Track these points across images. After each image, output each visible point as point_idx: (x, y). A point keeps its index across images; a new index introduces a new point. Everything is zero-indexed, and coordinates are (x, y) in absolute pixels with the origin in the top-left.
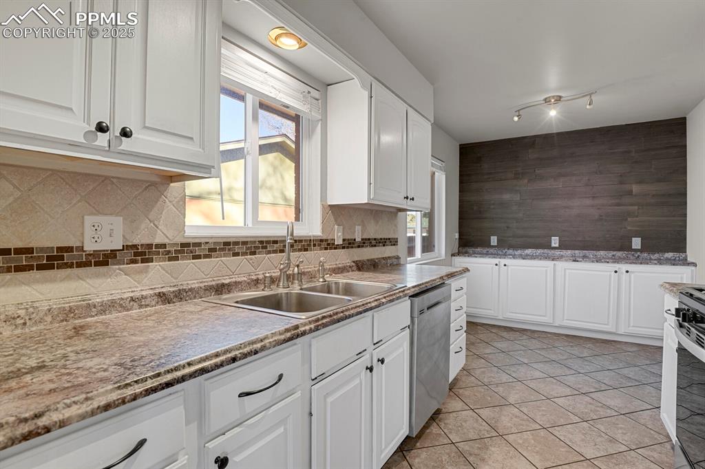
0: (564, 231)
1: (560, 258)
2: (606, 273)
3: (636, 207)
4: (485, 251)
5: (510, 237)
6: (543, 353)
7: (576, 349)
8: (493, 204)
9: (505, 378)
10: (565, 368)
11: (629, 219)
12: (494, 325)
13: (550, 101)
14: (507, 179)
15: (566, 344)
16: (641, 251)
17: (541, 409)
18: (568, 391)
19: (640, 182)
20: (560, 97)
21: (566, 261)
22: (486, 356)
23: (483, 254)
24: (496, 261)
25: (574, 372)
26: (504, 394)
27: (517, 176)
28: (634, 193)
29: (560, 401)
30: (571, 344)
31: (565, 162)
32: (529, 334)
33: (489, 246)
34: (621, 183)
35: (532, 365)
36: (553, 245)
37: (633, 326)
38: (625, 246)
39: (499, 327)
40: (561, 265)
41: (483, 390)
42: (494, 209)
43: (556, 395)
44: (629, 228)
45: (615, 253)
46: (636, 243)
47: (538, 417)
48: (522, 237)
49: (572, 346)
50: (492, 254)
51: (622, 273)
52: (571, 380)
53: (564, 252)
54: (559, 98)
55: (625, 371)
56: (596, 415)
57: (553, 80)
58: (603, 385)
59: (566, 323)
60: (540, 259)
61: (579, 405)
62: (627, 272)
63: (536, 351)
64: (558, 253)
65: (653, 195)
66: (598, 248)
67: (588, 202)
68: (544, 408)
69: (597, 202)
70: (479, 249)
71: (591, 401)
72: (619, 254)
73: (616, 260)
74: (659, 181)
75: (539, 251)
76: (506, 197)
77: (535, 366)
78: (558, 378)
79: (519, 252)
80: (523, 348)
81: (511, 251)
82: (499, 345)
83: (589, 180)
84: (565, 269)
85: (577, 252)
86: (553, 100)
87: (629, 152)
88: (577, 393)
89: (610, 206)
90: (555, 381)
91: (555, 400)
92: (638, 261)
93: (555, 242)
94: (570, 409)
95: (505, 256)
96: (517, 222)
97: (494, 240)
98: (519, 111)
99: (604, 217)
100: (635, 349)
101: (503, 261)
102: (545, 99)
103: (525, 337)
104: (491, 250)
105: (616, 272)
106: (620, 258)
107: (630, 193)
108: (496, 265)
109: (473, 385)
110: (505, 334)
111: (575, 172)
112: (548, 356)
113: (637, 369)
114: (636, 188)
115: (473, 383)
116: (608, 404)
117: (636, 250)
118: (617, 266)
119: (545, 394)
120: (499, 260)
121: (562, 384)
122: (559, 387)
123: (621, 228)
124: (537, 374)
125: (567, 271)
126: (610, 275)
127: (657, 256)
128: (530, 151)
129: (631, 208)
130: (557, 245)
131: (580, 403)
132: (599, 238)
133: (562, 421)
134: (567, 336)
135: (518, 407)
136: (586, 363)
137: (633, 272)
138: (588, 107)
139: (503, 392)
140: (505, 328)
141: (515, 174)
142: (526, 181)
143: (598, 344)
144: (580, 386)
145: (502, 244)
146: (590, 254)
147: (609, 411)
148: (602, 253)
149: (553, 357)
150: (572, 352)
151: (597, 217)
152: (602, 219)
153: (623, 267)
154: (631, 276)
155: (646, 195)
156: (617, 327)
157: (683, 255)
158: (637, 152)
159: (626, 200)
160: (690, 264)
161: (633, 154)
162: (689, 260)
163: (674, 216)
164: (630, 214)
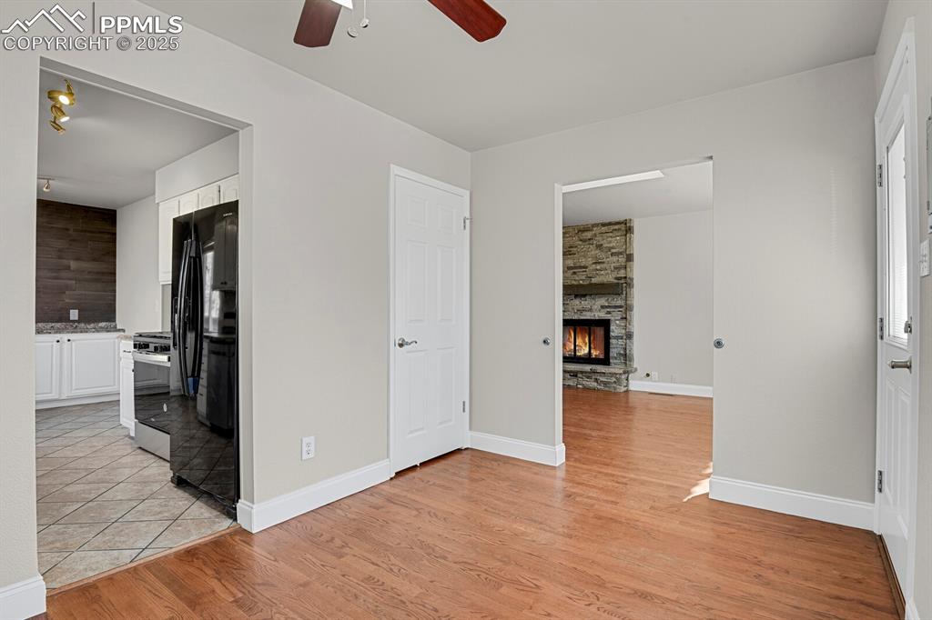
2: (45, 344)
3: (74, 282)
11: (67, 292)
16: (78, 321)
19: (77, 259)
28: (72, 269)
34: (60, 258)
37: (76, 388)
38: (64, 318)
44: (67, 301)
45: (53, 324)
46: (74, 314)
51: (64, 342)
62: (69, 340)
65: (89, 272)
72: (58, 325)
73: (59, 331)
74: (94, 260)
87: (68, 230)
89: (49, 279)
92: (75, 331)
100: (80, 408)
105: (58, 341)
107: (68, 268)
114: (73, 264)
117: (74, 321)
118: (58, 336)
123: (60, 301)
126: (53, 345)
127: (92, 325)
129: (69, 282)
137: (74, 341)
153: (65, 337)
154: (73, 344)
155: (83, 271)
156: (60, 394)
157: (114, 324)
158: (74, 230)
159: (63, 274)
160: (119, 330)
161: (71, 232)
162: (118, 327)
163: (105, 291)
164: (67, 287)
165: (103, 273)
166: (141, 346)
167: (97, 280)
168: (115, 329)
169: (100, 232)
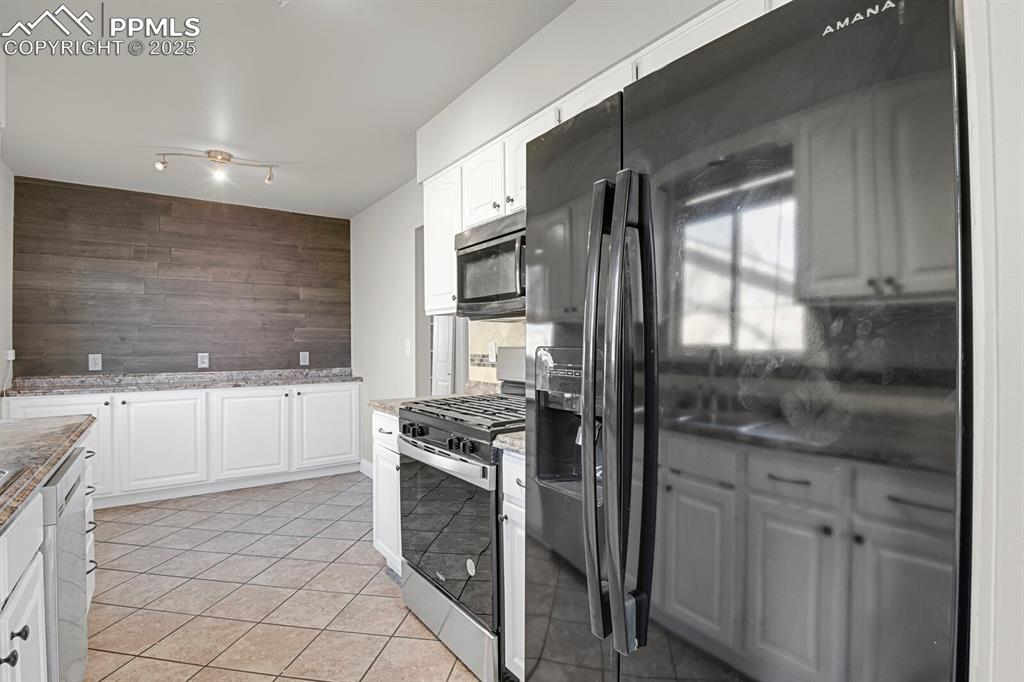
0: (215, 343)
1: (213, 384)
2: (272, 399)
3: (303, 315)
4: (77, 381)
5: (126, 355)
6: (206, 526)
7: (247, 506)
8: (94, 298)
9: (167, 584)
10: (247, 536)
11: (296, 329)
12: (104, 510)
13: (215, 157)
14: (120, 258)
15: (232, 504)
17: (242, 601)
18: (264, 563)
19: (308, 285)
20: (230, 156)
21: (224, 387)
22: (115, 563)
23: (74, 387)
24: (106, 397)
25: (258, 537)
26: (179, 607)
27: (138, 255)
28: (301, 298)
29: (259, 580)
30: (239, 502)
31: (217, 246)
32: (171, 506)
33: (86, 371)
34: (288, 284)
35: (199, 548)
36: (200, 365)
37: (308, 459)
38: (293, 364)
39: (115, 509)
40: (216, 394)
41: (140, 618)
42: (93, 305)
43: (252, 574)
44: (296, 340)
45: (281, 372)
46: (304, 358)
47: (243, 613)
48: (148, 354)
49: (241, 505)
50: (92, 386)
51: (293, 396)
52: (259, 547)
53: (216, 375)
54: (228, 158)
55: (313, 514)
56: (308, 576)
57: (221, 127)
58: (299, 539)
59: (227, 475)
60: (186, 388)
61: (284, 574)
62: (299, 394)
63: (195, 527)
64: (208, 376)
65: (321, 302)
66: (261, 367)
67: (248, 305)
68: (245, 599)
69: (259, 305)
70: (64, 379)
71: (295, 563)
72: (286, 372)
73: (287, 381)
74: (326, 286)
75: (179, 375)
76: (120, 287)
77: (204, 548)
78: (243, 552)
79: (145, 379)
80: (173, 530)
81: (129, 379)
82: (129, 539)
83: (249, 275)
84: (223, 399)
85: (234, 373)
86: (220, 157)
87: (296, 247)
88: (276, 560)
89: (275, 312)
90: (241, 557)
91: (254, 581)
92: (306, 380)
93: (203, 360)
94: (277, 583)
95: (119, 387)
96: (139, 331)
97: (95, 361)
98: (164, 155)
99: (268, 326)
100: (311, 485)
101: (119, 397)
102: (209, 153)
103: (168, 512)
104: (90, 380)
105: (287, 395)
106: (287, 377)
107: (296, 297)
108: (107, 404)
109: (117, 619)
110: (132, 518)
111: (231, 262)
112: (215, 528)
113: (323, 506)
114: (303, 292)
115: (114, 616)
116: (313, 558)
117: (304, 367)
118: (287, 388)
119: (238, 580)
120: (112, 394)
121: (252, 558)
122: (250, 563)
123: (287, 340)
124: (213, 558)
125: (226, 401)
126: (280, 401)
127: (324, 372)
128: (162, 219)
129: (298, 316)
130: (206, 365)
131: (284, 571)
132: (262, 353)
133: (276, 603)
134: (228, 492)
135: (209, 614)
136: (268, 520)
137: (305, 394)
138: (267, 181)
139: (176, 606)
140: (127, 507)
141: (135, 251)
142: (156, 264)
143: (270, 492)
144: (274, 551)
145: (109, 367)
146: (252, 375)
147: (318, 565)
148: (267, 372)
149: (224, 527)
150: (245, 512)
151: (259, 326)
152: (265, 329)
153: (294, 389)
154: (304, 398)
155: (313, 301)
156: (289, 465)
157: (348, 369)
158: (303, 248)
159: (292, 306)
160: (356, 379)
161: (300, 250)
162: (355, 374)
163: (339, 327)
164: (297, 323)
165: (336, 303)
166: (414, 430)
167: (330, 313)
168: (349, 378)
169: (333, 250)
